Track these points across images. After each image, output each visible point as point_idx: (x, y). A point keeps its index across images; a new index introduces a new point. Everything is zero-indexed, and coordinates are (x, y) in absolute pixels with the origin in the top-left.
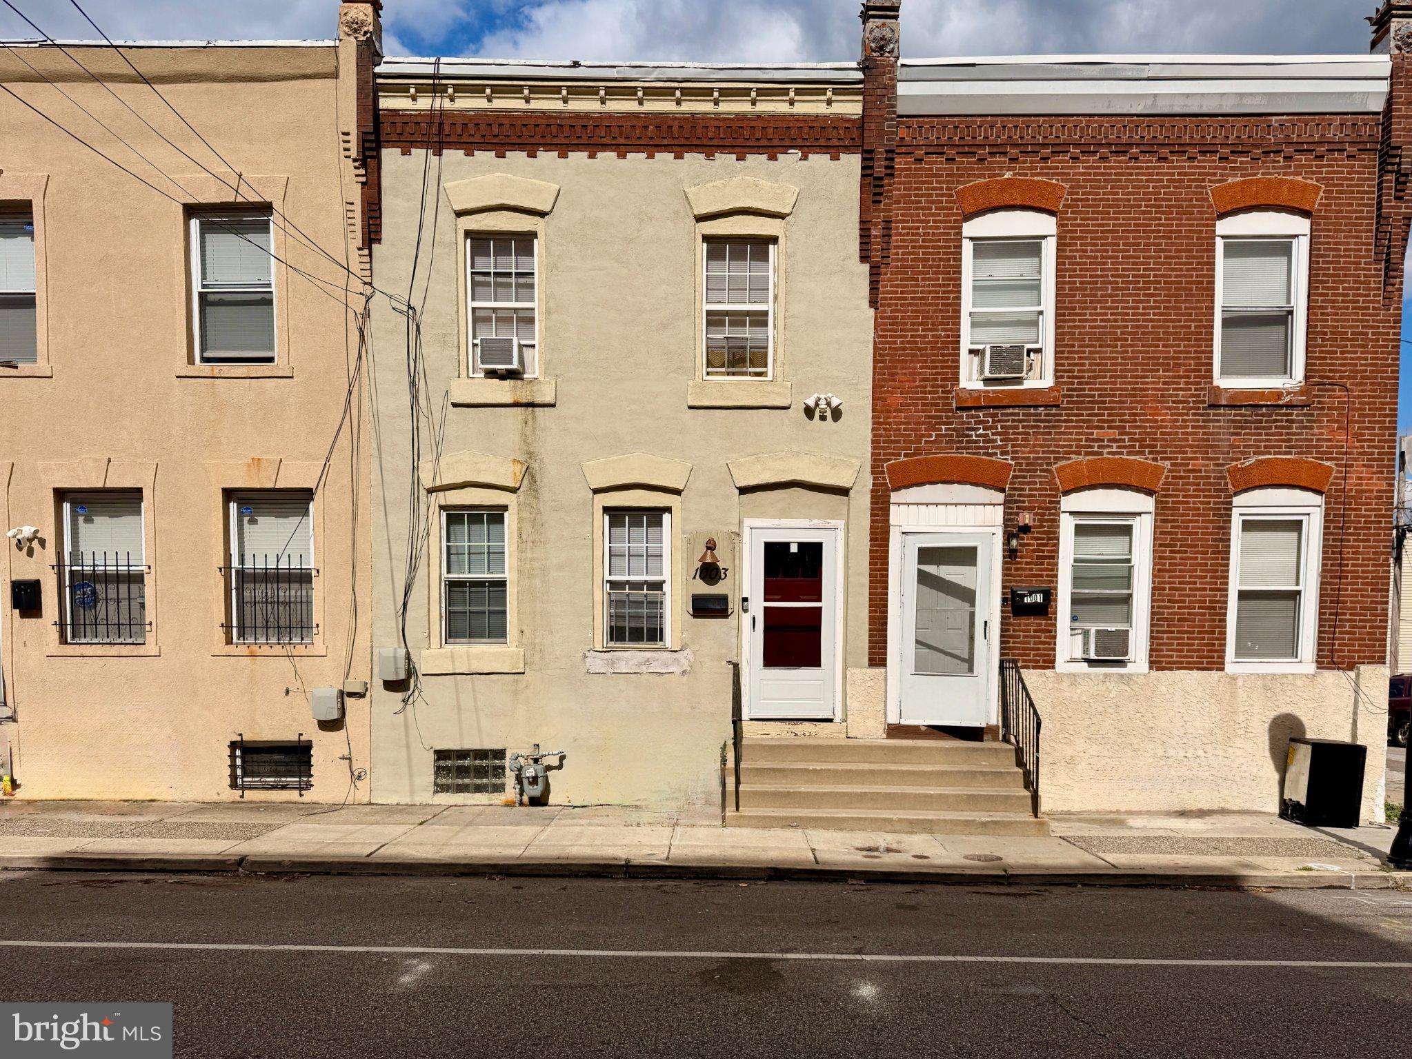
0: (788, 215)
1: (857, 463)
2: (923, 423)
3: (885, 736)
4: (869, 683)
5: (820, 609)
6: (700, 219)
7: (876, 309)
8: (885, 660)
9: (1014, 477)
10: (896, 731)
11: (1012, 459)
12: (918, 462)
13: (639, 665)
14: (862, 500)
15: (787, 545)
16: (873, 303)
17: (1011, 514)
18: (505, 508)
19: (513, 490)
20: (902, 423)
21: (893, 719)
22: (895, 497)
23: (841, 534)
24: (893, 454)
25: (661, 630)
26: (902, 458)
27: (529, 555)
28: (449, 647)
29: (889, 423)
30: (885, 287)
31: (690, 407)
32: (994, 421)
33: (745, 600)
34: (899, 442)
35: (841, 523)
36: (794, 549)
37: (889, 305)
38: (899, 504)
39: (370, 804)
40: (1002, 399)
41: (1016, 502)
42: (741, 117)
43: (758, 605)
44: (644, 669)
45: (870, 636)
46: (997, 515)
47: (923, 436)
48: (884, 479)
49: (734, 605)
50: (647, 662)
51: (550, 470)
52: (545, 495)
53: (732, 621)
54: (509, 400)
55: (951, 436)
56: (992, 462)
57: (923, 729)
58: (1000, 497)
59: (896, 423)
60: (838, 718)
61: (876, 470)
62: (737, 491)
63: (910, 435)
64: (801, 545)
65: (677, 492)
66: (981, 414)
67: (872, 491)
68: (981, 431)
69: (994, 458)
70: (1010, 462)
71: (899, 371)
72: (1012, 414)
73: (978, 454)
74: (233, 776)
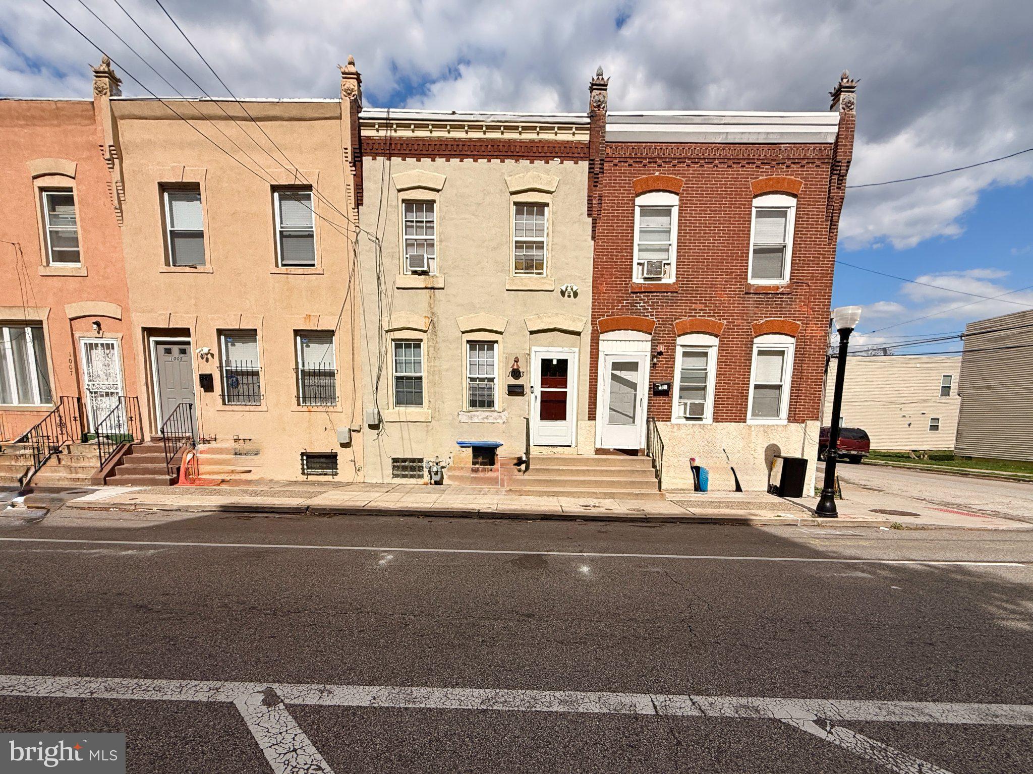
0: (553, 192)
1: (585, 319)
2: (615, 300)
3: (594, 453)
4: (588, 428)
5: (566, 392)
6: (512, 193)
7: (595, 241)
8: (595, 417)
9: (656, 327)
10: (599, 451)
11: (656, 318)
12: (612, 319)
13: (483, 419)
14: (586, 338)
15: (551, 360)
16: (593, 238)
17: (654, 346)
18: (421, 340)
19: (425, 332)
20: (606, 299)
21: (598, 446)
22: (602, 337)
23: (577, 355)
24: (601, 315)
25: (493, 401)
26: (605, 317)
27: (432, 364)
28: (398, 408)
29: (600, 299)
30: (599, 230)
31: (507, 290)
32: (648, 299)
33: (532, 387)
34: (604, 309)
35: (577, 350)
36: (555, 362)
37: (601, 239)
38: (604, 340)
39: (364, 483)
40: (651, 288)
41: (657, 340)
42: (532, 141)
43: (538, 390)
44: (485, 420)
45: (589, 405)
46: (648, 346)
47: (615, 306)
48: (597, 327)
49: (527, 390)
50: (487, 417)
51: (443, 323)
52: (439, 333)
53: (526, 398)
54: (423, 286)
55: (628, 306)
56: (646, 319)
57: (611, 450)
58: (649, 337)
59: (603, 299)
60: (573, 445)
61: (593, 323)
62: (529, 333)
63: (609, 306)
64: (558, 361)
65: (501, 333)
66: (642, 296)
67: (591, 333)
68: (642, 304)
69: (647, 318)
70: (654, 320)
71: (604, 273)
72: (656, 296)
73: (640, 315)
74: (303, 469)
